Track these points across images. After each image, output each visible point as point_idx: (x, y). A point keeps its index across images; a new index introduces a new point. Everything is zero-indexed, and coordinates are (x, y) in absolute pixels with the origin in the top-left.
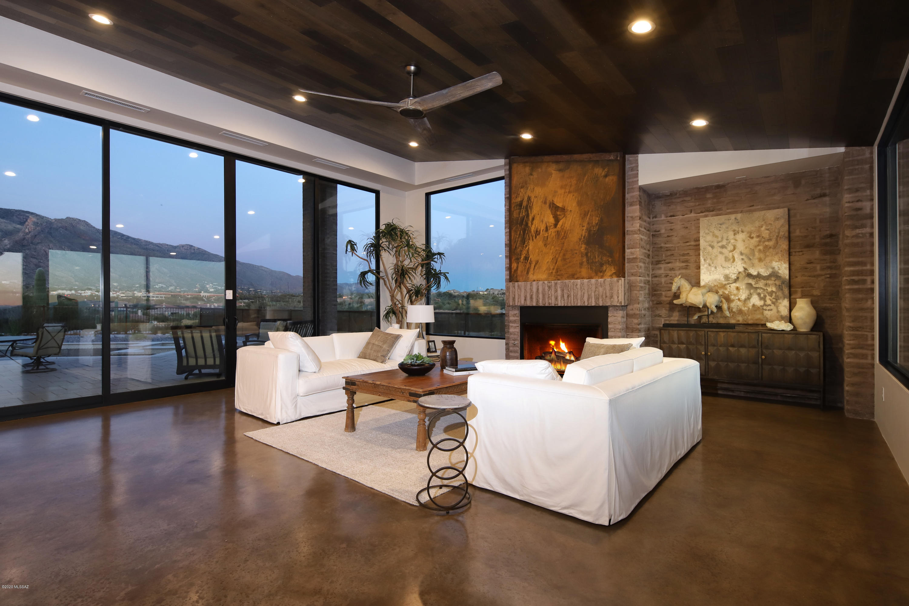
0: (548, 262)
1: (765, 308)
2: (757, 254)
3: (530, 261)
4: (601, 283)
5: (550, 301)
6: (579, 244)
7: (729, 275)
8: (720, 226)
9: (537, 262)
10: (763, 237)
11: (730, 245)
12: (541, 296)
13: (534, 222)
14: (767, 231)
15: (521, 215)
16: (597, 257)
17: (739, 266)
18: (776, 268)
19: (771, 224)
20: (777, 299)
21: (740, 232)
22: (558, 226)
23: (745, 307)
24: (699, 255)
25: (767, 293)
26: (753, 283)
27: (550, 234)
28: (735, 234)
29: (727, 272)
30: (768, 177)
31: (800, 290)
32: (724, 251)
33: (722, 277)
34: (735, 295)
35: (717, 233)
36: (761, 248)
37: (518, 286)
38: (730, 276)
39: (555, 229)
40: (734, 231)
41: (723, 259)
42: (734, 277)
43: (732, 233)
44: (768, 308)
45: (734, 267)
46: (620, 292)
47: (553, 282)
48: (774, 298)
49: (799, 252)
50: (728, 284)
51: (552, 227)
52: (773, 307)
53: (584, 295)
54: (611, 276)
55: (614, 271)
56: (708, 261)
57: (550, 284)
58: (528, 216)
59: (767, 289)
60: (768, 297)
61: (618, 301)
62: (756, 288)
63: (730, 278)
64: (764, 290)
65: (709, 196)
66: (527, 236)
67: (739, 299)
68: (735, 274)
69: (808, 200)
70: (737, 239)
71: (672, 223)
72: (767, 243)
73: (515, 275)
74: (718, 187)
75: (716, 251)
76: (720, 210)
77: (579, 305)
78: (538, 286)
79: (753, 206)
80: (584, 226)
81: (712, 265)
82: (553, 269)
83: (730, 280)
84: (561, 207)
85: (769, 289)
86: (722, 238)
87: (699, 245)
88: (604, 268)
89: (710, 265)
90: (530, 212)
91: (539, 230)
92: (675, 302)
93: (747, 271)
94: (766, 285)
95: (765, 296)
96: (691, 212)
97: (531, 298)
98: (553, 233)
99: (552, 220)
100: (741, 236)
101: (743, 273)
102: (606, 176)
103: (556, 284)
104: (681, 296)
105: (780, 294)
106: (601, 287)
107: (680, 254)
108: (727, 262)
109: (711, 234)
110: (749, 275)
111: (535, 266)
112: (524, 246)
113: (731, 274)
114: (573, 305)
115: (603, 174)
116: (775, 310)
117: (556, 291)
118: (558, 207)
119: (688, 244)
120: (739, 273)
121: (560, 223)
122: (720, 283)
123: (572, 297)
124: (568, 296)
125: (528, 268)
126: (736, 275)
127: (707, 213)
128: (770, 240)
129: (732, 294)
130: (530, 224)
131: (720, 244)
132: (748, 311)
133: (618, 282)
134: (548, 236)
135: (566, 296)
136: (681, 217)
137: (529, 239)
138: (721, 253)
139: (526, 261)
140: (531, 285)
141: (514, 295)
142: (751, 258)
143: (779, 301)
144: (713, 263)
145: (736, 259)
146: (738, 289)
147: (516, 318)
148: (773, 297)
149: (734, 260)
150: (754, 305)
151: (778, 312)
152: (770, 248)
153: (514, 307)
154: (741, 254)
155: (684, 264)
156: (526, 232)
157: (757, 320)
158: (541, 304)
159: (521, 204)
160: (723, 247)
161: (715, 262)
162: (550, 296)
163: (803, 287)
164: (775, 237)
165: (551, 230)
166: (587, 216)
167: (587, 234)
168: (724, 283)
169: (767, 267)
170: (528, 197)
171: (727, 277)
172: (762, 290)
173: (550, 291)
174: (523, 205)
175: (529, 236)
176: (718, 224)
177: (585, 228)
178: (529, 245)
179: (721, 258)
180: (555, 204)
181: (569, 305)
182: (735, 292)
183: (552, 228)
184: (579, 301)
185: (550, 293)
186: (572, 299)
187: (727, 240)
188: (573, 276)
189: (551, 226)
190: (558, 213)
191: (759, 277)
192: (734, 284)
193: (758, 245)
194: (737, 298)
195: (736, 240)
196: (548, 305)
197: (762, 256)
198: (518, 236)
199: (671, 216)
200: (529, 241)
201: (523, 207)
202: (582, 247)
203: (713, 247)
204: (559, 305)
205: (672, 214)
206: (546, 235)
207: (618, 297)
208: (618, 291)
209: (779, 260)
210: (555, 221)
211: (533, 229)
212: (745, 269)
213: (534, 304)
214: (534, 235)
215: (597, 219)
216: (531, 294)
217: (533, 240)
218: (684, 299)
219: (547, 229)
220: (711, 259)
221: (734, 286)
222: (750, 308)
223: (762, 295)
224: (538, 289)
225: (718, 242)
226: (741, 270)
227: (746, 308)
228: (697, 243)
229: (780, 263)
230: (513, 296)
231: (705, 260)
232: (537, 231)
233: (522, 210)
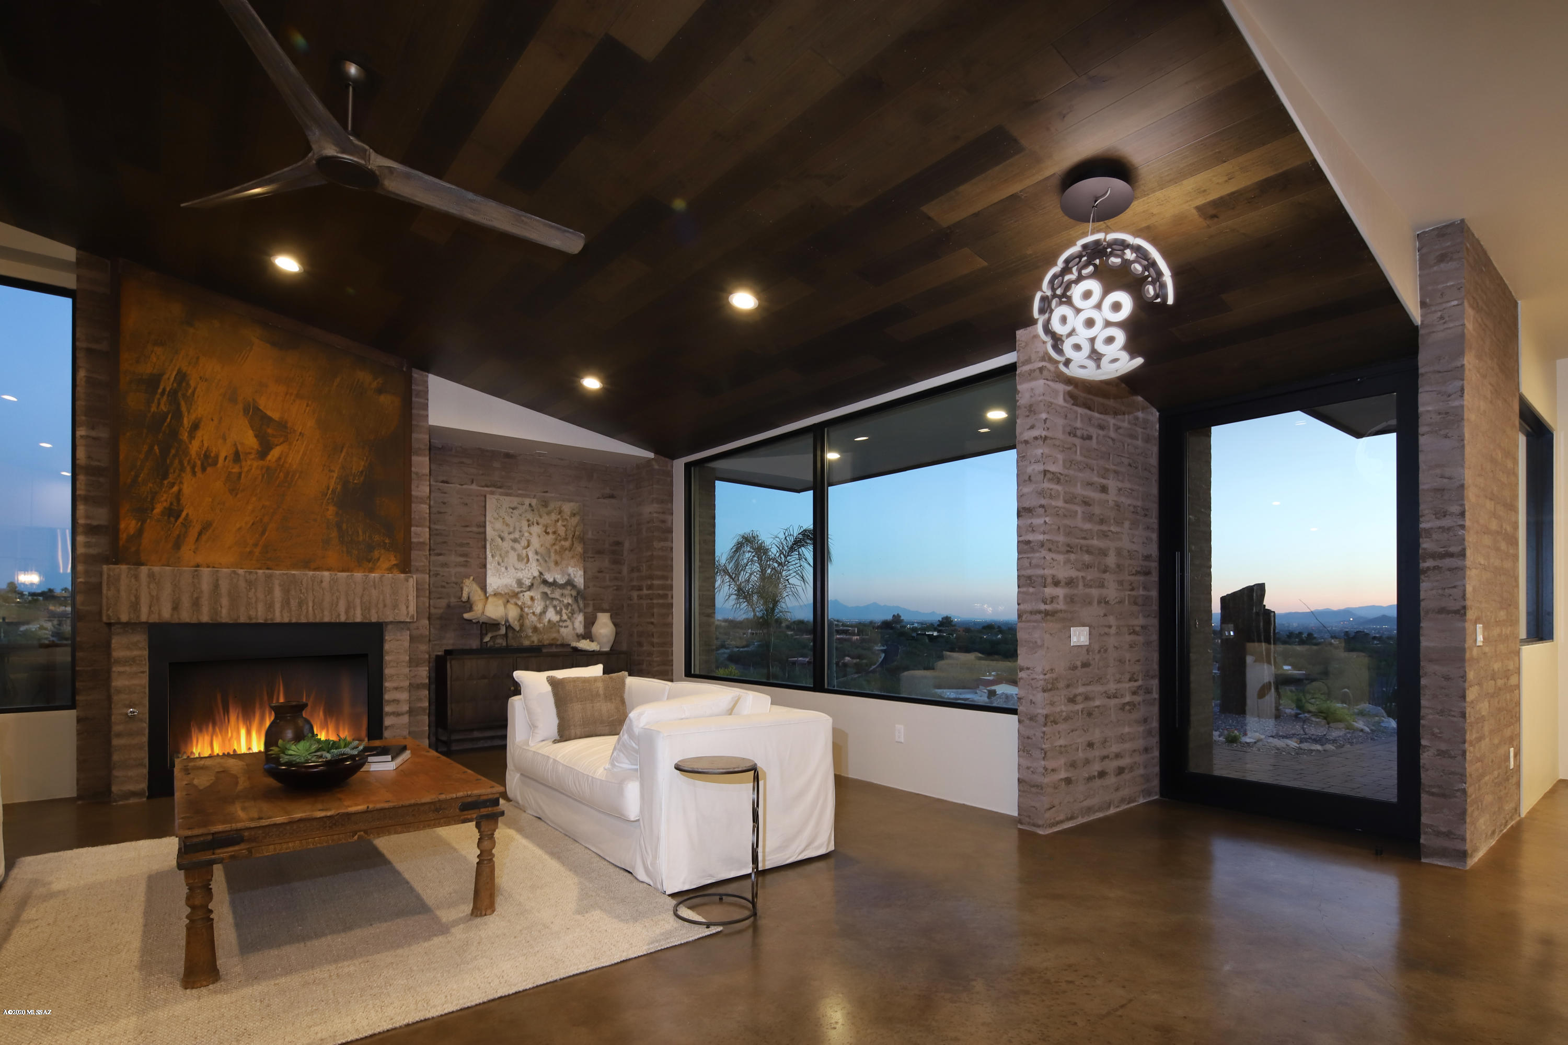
0: (240, 528)
1: (561, 624)
2: (553, 554)
3: (185, 519)
4: (374, 582)
5: (252, 613)
6: (322, 503)
7: (522, 579)
8: (511, 510)
9: (206, 527)
10: (559, 535)
11: (523, 538)
12: (225, 601)
13: (199, 434)
14: (564, 529)
15: (153, 408)
16: (360, 532)
17: (531, 571)
18: (572, 575)
19: (566, 519)
20: (573, 613)
21: (535, 524)
22: (269, 457)
23: (540, 623)
24: (485, 547)
25: (563, 605)
26: (549, 592)
27: (245, 469)
28: (529, 526)
29: (520, 575)
30: (562, 460)
31: (591, 602)
32: (517, 546)
33: (514, 582)
34: (529, 607)
35: (507, 519)
36: (557, 547)
37: (151, 576)
38: (523, 581)
39: (261, 463)
40: (528, 521)
41: (516, 558)
42: (528, 582)
43: (526, 523)
44: (564, 624)
45: (529, 570)
46: (411, 598)
47: (260, 571)
48: (570, 612)
49: (591, 557)
50: (522, 592)
51: (252, 456)
52: (568, 623)
53: (337, 602)
54: (390, 570)
55: (395, 562)
56: (496, 558)
57: (253, 577)
58: (178, 415)
59: (563, 601)
60: (564, 611)
61: (408, 614)
62: (553, 599)
63: (523, 584)
64: (560, 601)
65: (496, 465)
66: (177, 461)
67: (533, 613)
68: (529, 578)
69: (598, 498)
70: (532, 532)
71: (445, 493)
72: (563, 543)
73: (133, 549)
74: (508, 456)
75: (506, 545)
76: (510, 488)
77: (326, 620)
78: (217, 580)
79: (547, 492)
80: (333, 471)
81: (502, 564)
82: (256, 545)
83: (524, 586)
84: (277, 419)
85: (566, 601)
86: (515, 528)
87: (485, 533)
88: (376, 554)
89: (499, 564)
90: (184, 408)
91: (212, 455)
92: (467, 616)
93: (542, 576)
94: (562, 595)
95: (561, 610)
96: (472, 482)
97: (196, 603)
98: (253, 470)
99: (250, 440)
100: (536, 529)
101: (539, 578)
102: (380, 391)
103: (270, 577)
104: (475, 608)
105: (575, 607)
106: (375, 588)
107: (456, 544)
108: (520, 563)
109: (501, 520)
110: (545, 582)
111: (200, 534)
112: (166, 482)
113: (525, 579)
114: (311, 620)
115: (374, 385)
116: (571, 627)
117: (270, 591)
118: (270, 419)
119: (468, 529)
120: (534, 578)
121: (275, 453)
122: (511, 590)
123: (311, 604)
124: (300, 604)
125: (179, 536)
126: (530, 580)
127: (494, 489)
128: (566, 539)
129: (526, 606)
130: (185, 436)
131: (512, 536)
132: (543, 629)
133: (408, 581)
134: (240, 474)
135: (294, 603)
136: (459, 486)
137: (182, 469)
138: (513, 549)
139: (172, 519)
140: (196, 575)
141: (137, 598)
142: (547, 559)
143: (575, 616)
144: (503, 562)
145: (531, 560)
146: (532, 599)
147: (136, 653)
148: (569, 610)
149: (528, 560)
150: (549, 621)
151: (574, 629)
152: (566, 549)
153: (131, 626)
154: (537, 553)
155: (462, 559)
156: (173, 451)
157: (553, 639)
158: (225, 616)
159: (152, 383)
160: (515, 541)
161: (506, 560)
162: (253, 600)
163: (594, 600)
164: (571, 536)
165: (249, 462)
166: (341, 452)
167: (339, 487)
168: (517, 590)
169: (563, 573)
170: (179, 372)
171: (520, 583)
172: (558, 602)
173: (253, 590)
174: (161, 387)
175: (181, 463)
176: (509, 507)
177: (335, 475)
178: (181, 483)
179: (513, 557)
180: (262, 411)
181: (303, 620)
182: (529, 603)
183: (253, 459)
184: (326, 613)
185: (251, 594)
186: (311, 609)
187: (520, 531)
188: (306, 564)
189: (250, 453)
190: (270, 431)
191: (554, 584)
192: (528, 593)
193: (554, 544)
194: (531, 611)
195: (530, 534)
196: (248, 621)
197: (558, 558)
198: (142, 456)
199: (443, 482)
200: (183, 475)
201: (160, 391)
202: (328, 510)
203: (502, 539)
204: (278, 620)
205: (445, 479)
206: (236, 470)
207: (407, 607)
208: (408, 597)
209: (575, 565)
210: (261, 444)
211: (194, 447)
212: (541, 573)
213: (205, 619)
214: (199, 463)
215: (362, 463)
216: (195, 595)
217: (194, 473)
218: (480, 612)
219: (237, 457)
220: (500, 555)
221: (528, 594)
222: (546, 624)
223: (558, 608)
224: (216, 586)
225: (510, 533)
226: (536, 574)
227: (541, 625)
228: (481, 530)
229: (575, 569)
230: (133, 599)
231: (493, 556)
232: (207, 456)
233: (158, 396)
